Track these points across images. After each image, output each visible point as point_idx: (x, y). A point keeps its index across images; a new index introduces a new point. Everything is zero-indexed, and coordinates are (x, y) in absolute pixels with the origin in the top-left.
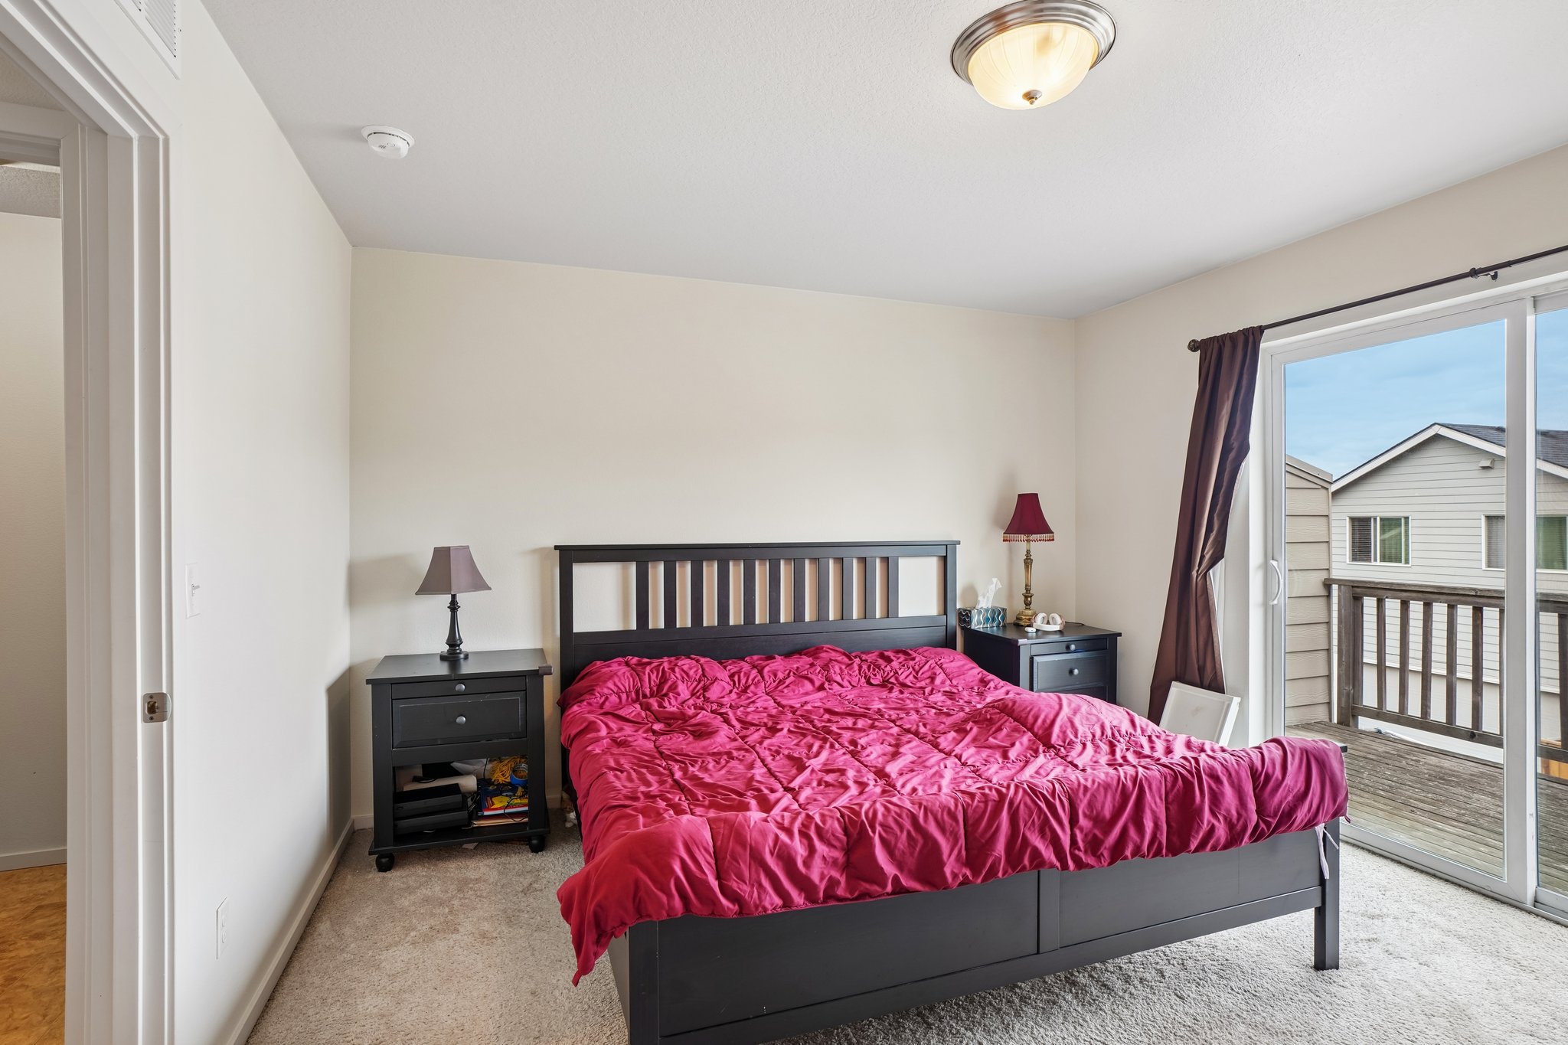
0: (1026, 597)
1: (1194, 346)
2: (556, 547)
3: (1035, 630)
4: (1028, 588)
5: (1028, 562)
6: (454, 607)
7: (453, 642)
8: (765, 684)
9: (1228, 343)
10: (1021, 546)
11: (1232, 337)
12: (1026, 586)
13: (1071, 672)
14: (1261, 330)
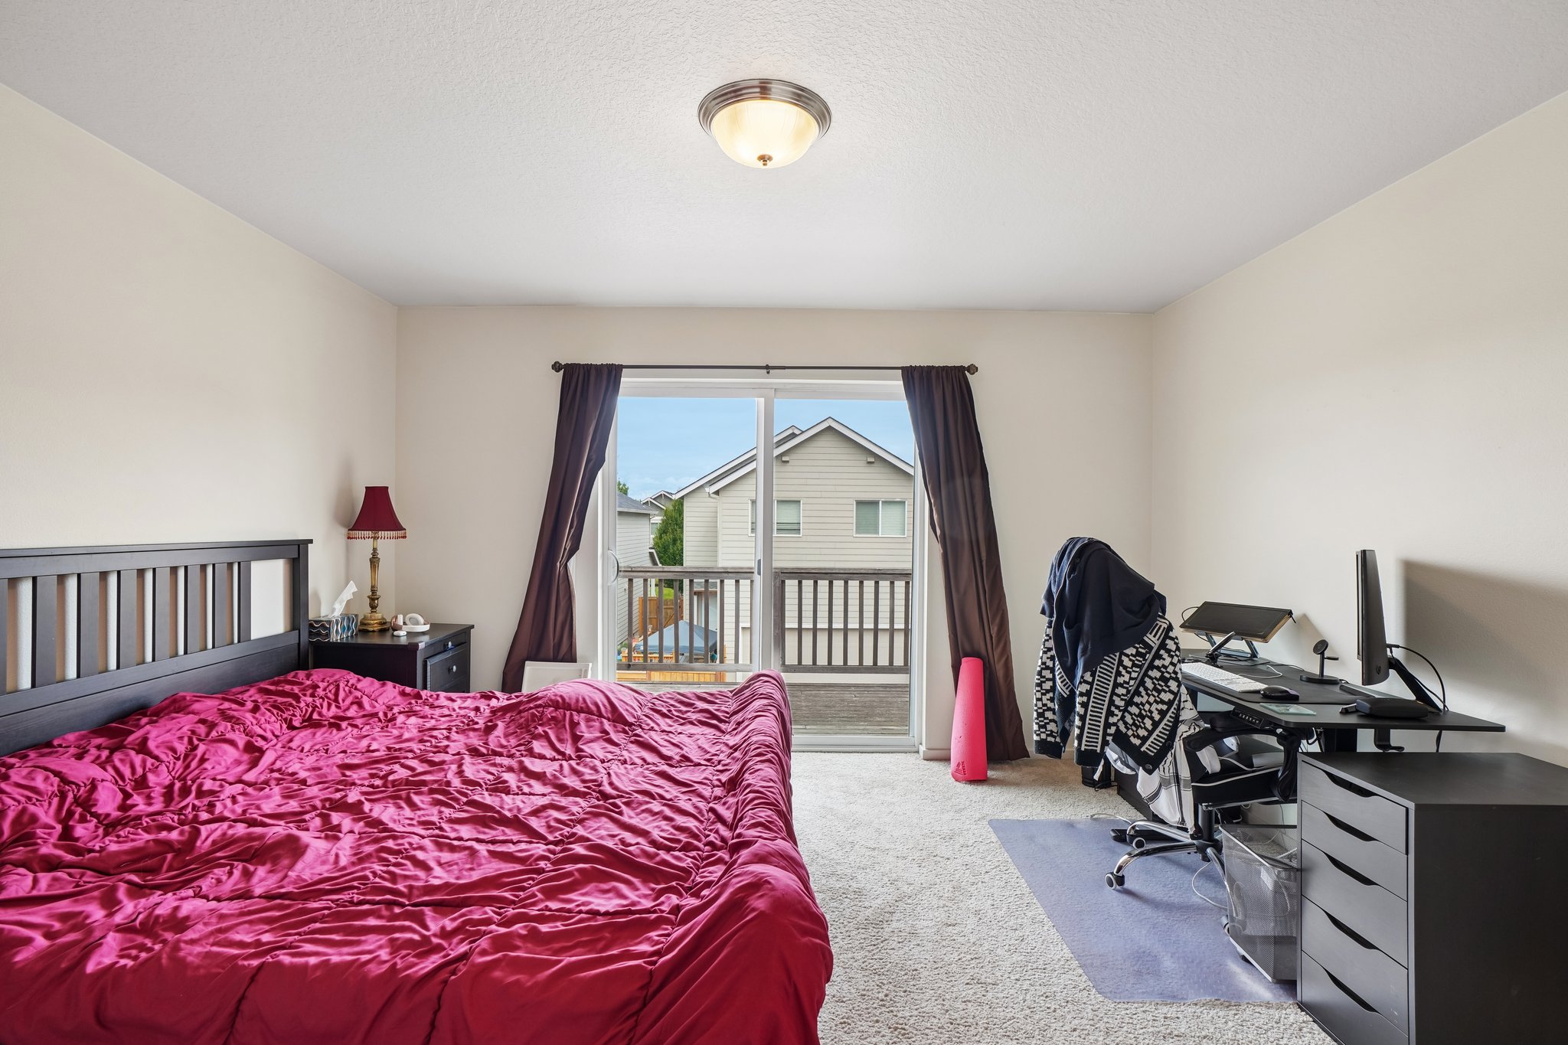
0: (372, 600)
1: (557, 367)
3: (406, 633)
4: (374, 590)
5: (374, 561)
8: (168, 767)
9: (593, 373)
10: (364, 544)
11: (599, 368)
12: (372, 587)
13: (450, 670)
14: (620, 367)
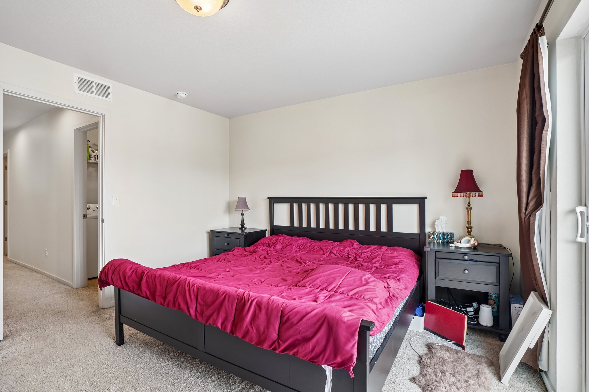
0: (468, 228)
2: (268, 198)
4: (469, 223)
5: (469, 208)
6: (242, 214)
7: (243, 224)
13: (464, 271)
